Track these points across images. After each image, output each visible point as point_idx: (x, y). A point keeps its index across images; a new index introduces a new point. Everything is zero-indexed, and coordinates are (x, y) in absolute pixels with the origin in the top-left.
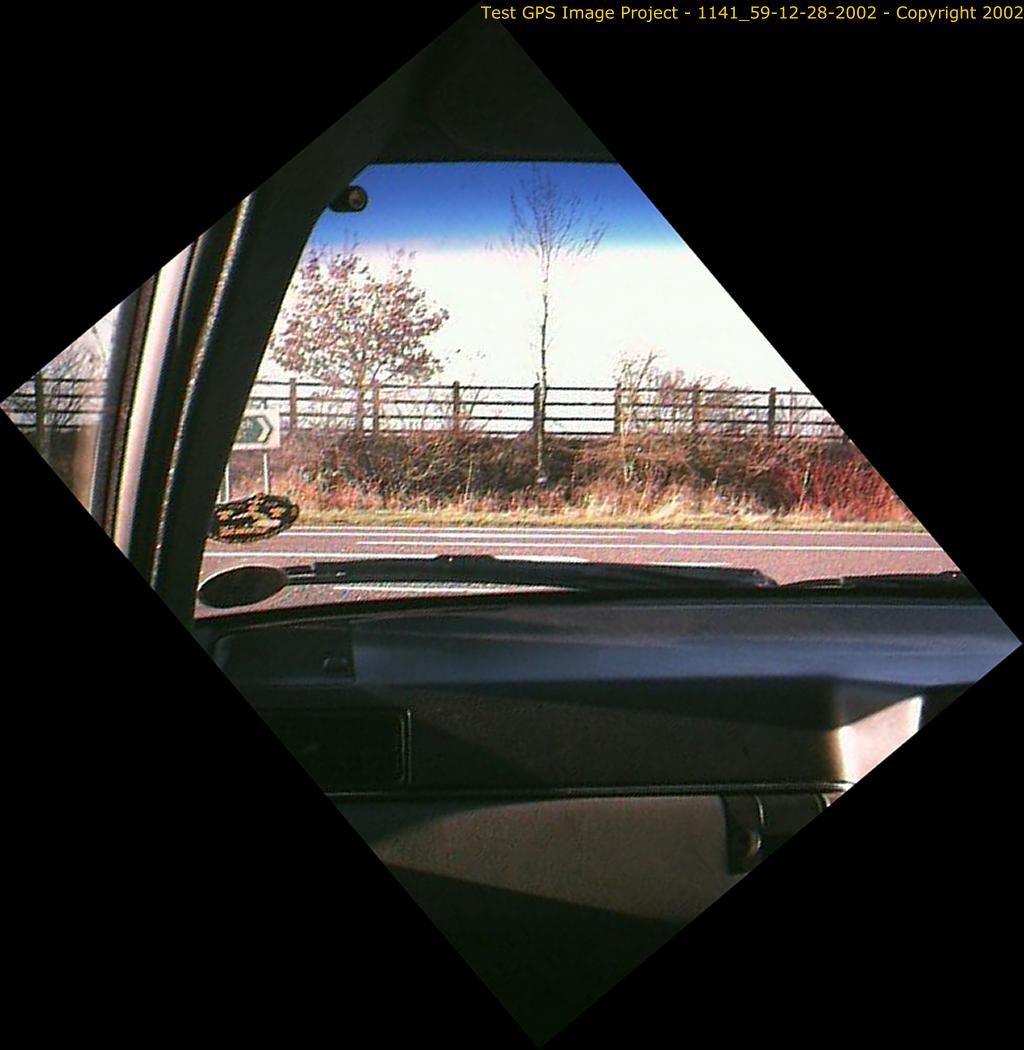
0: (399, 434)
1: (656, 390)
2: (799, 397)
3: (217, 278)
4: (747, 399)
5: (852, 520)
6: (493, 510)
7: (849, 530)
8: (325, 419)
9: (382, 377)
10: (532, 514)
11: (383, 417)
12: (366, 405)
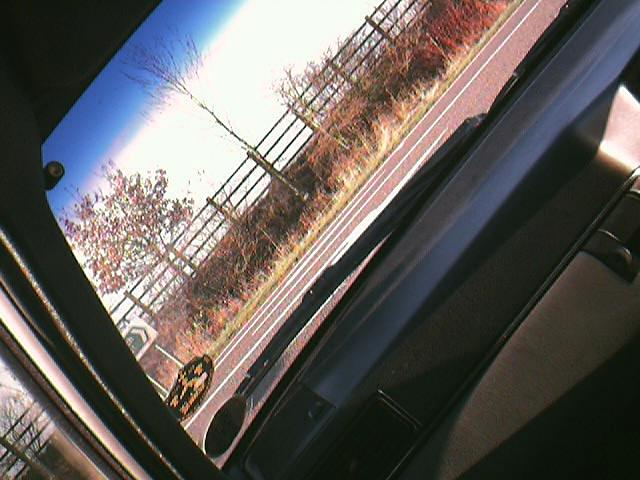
0: (209, 258)
1: (310, 85)
2: (383, 7)
3: (34, 290)
4: (360, 38)
5: (481, 36)
6: (300, 240)
7: (485, 43)
8: (164, 293)
9: (167, 241)
10: (321, 219)
11: (191, 258)
12: (176, 263)
